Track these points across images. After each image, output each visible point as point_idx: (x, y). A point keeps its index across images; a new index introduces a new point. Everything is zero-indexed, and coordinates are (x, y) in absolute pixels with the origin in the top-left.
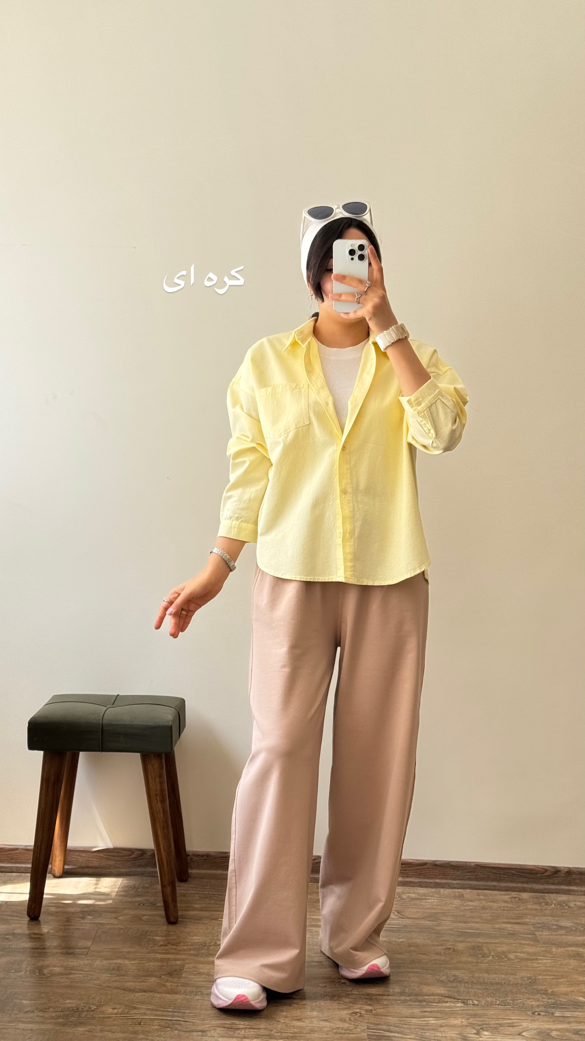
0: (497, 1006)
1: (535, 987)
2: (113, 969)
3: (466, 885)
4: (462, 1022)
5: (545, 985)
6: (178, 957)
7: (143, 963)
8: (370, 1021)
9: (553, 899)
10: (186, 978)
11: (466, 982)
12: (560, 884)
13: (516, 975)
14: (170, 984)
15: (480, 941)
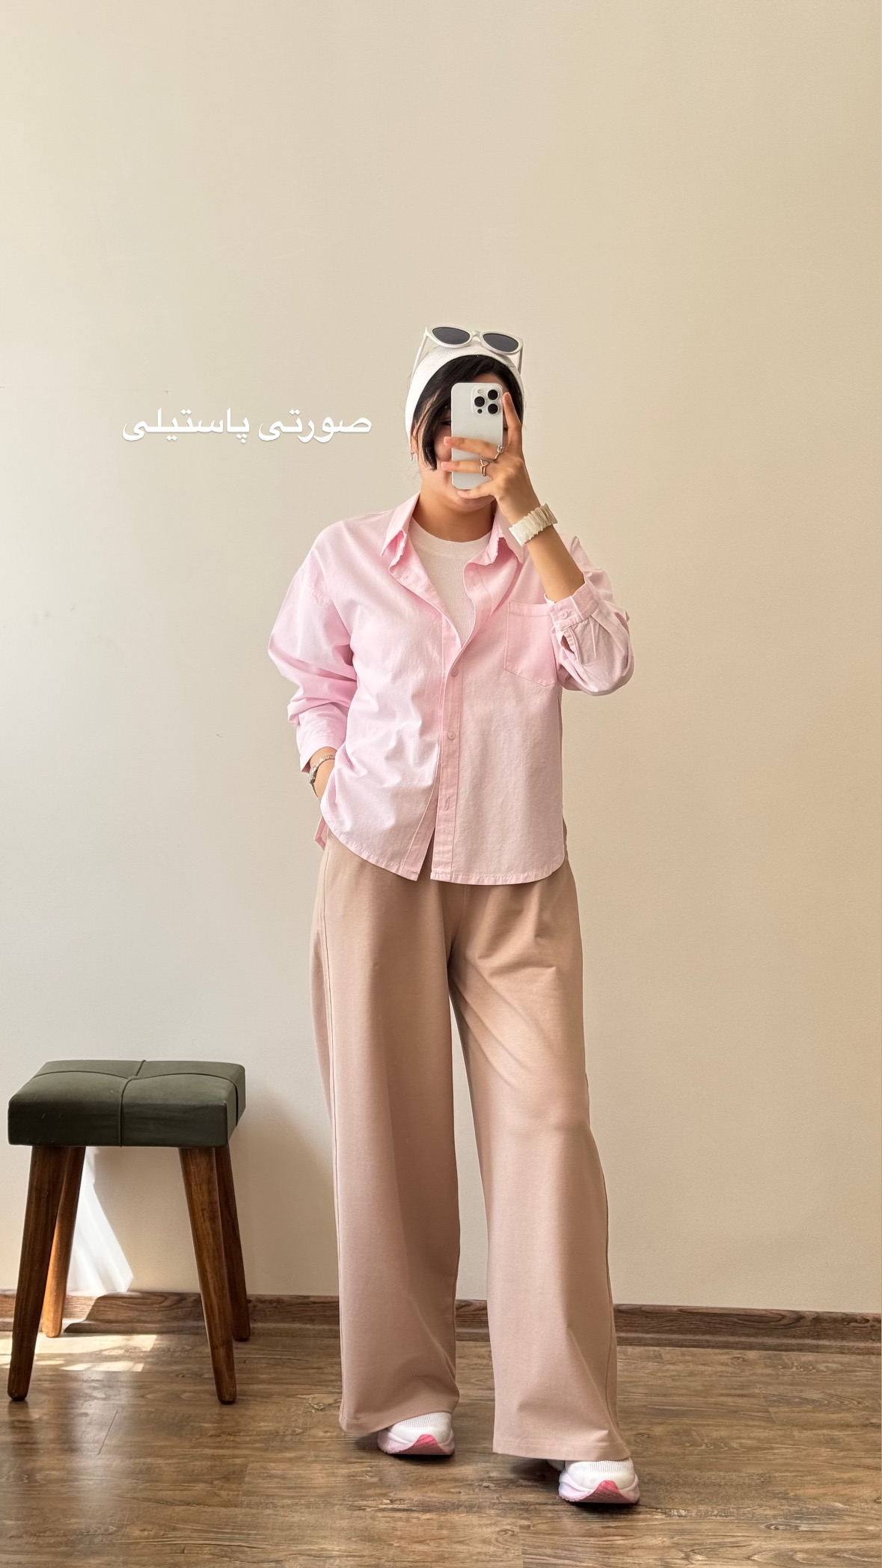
0: (714, 1518)
1: (769, 1489)
2: (141, 1472)
3: (665, 1340)
4: (663, 1542)
5: (784, 1486)
6: (237, 1452)
7: (184, 1462)
8: (527, 1543)
9: (793, 1358)
10: (249, 1483)
11: (668, 1484)
12: (803, 1336)
13: (740, 1472)
14: (226, 1492)
15: (688, 1422)
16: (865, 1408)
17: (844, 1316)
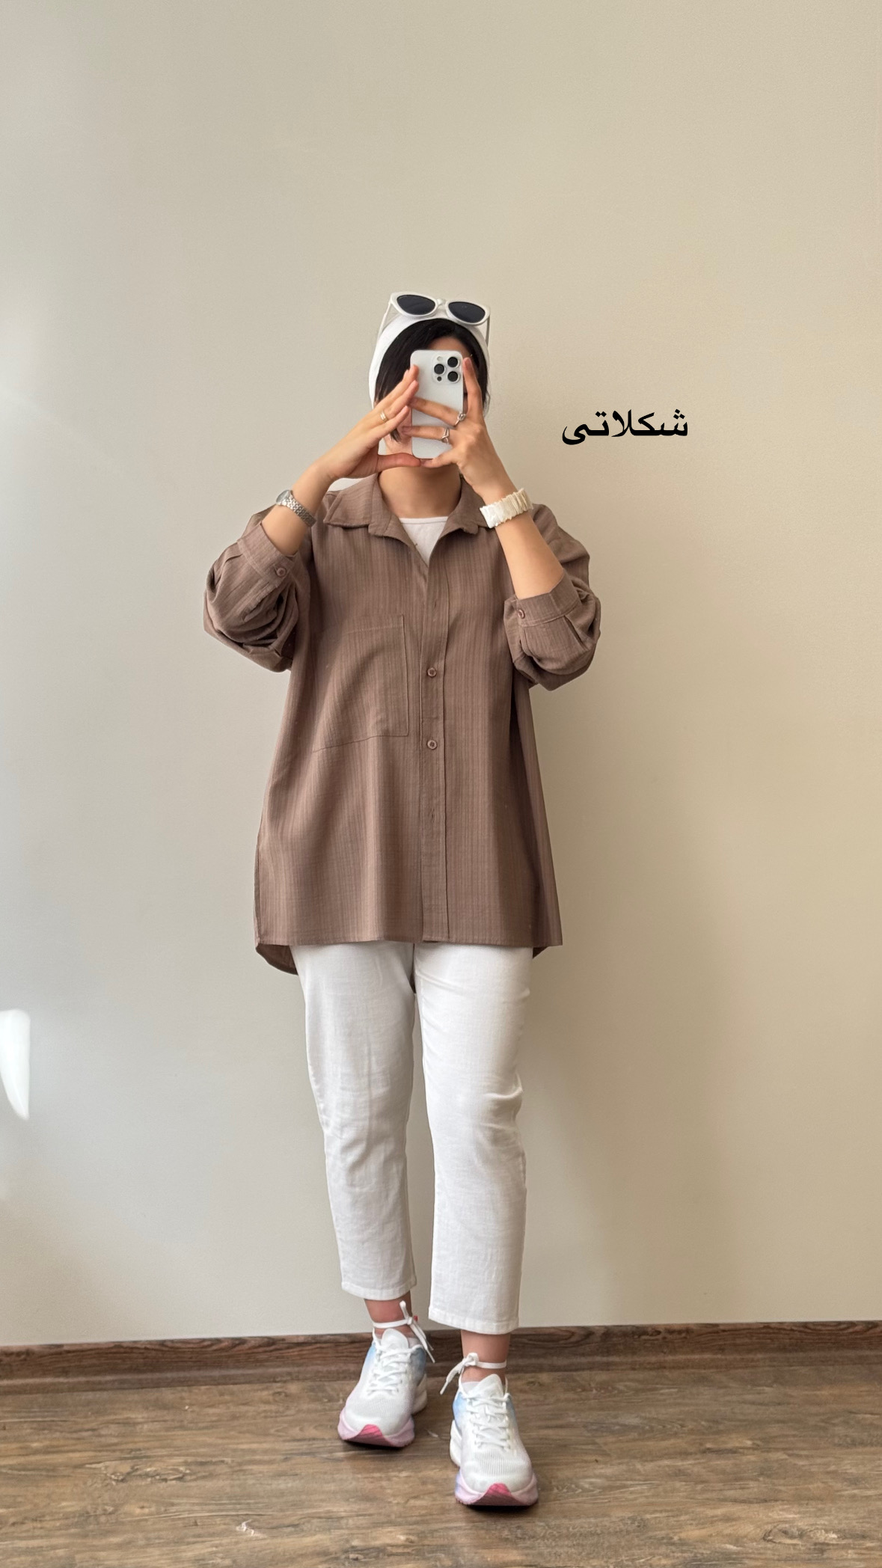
16: (692, 1432)
17: (634, 1329)
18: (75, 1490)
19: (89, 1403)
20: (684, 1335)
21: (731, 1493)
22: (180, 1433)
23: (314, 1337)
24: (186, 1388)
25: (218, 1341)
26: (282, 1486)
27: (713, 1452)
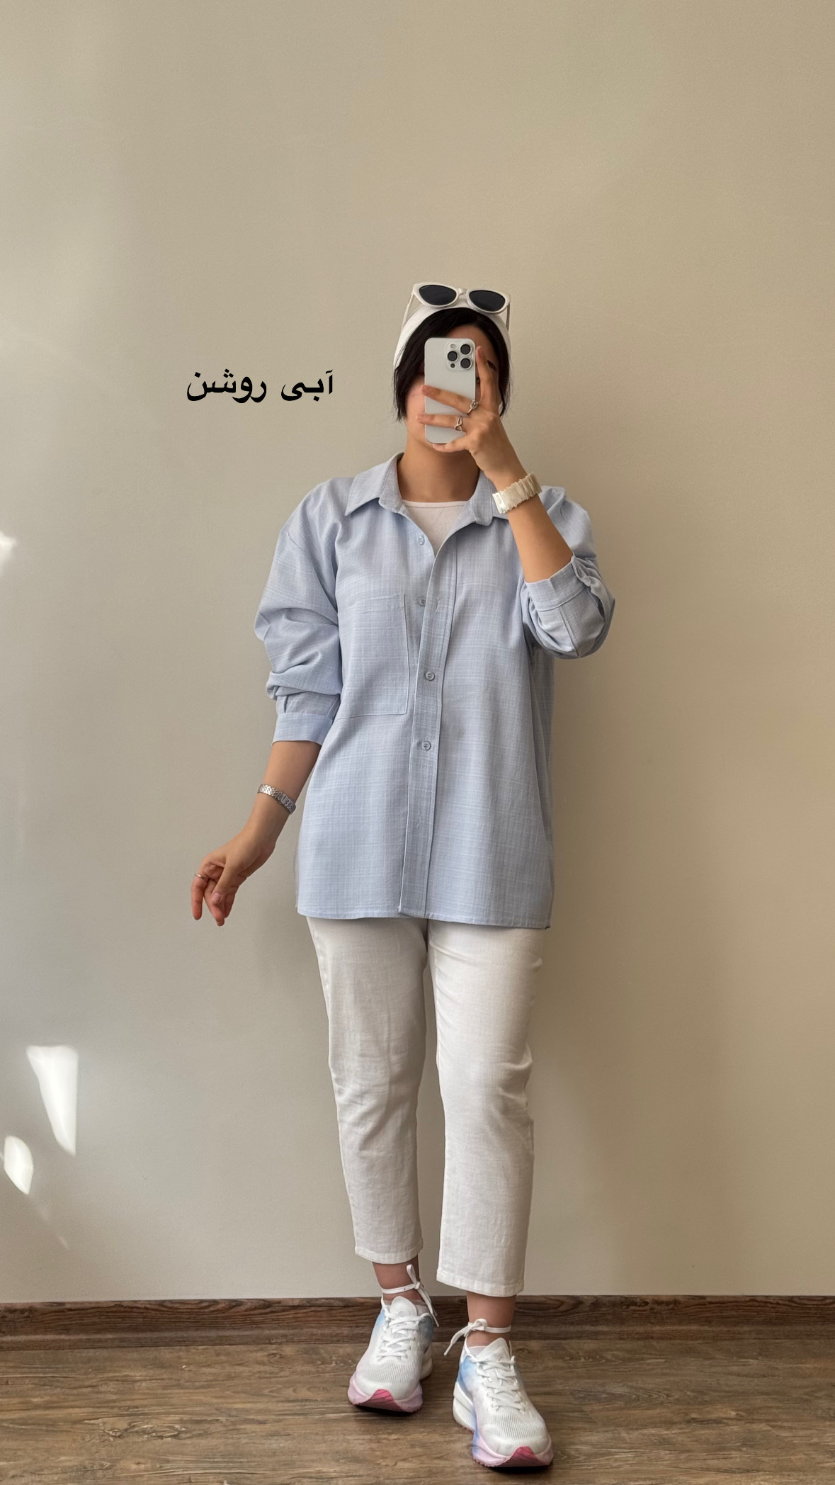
16: (678, 1401)
17: (623, 1300)
18: (74, 1445)
19: (89, 1360)
20: (671, 1306)
21: (714, 1463)
22: (176, 1391)
23: (309, 1300)
24: (183, 1348)
25: (215, 1302)
26: (274, 1446)
27: (698, 1421)
